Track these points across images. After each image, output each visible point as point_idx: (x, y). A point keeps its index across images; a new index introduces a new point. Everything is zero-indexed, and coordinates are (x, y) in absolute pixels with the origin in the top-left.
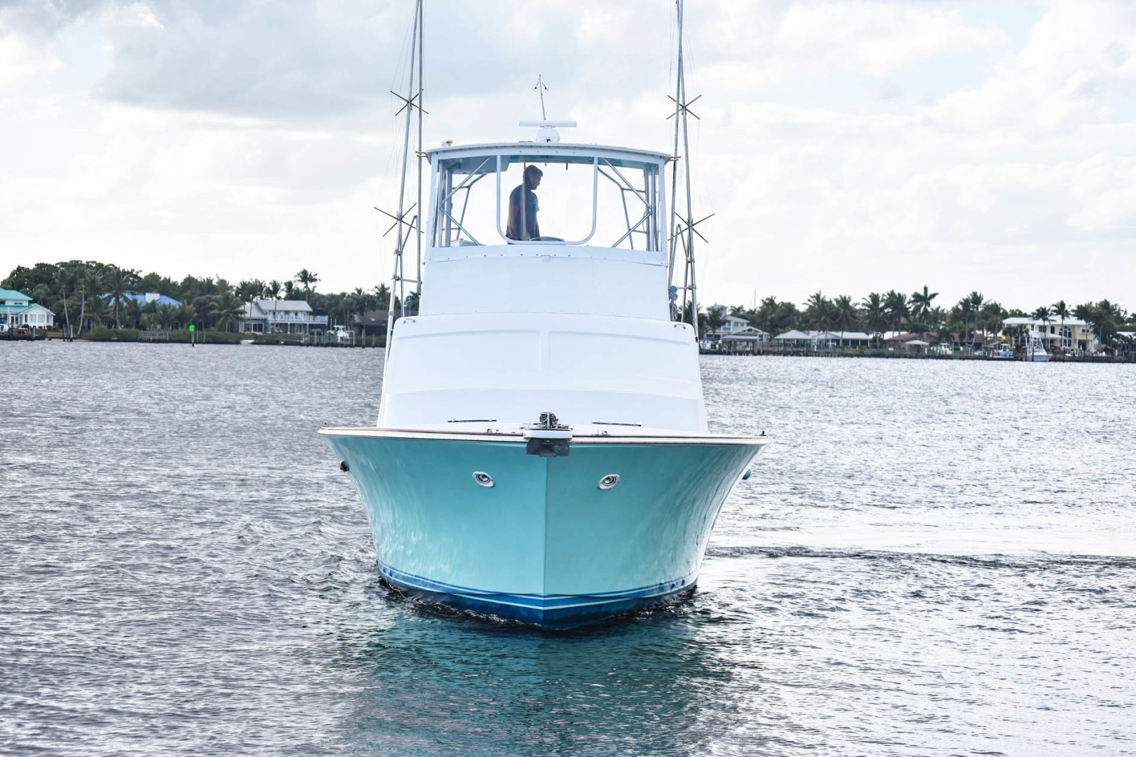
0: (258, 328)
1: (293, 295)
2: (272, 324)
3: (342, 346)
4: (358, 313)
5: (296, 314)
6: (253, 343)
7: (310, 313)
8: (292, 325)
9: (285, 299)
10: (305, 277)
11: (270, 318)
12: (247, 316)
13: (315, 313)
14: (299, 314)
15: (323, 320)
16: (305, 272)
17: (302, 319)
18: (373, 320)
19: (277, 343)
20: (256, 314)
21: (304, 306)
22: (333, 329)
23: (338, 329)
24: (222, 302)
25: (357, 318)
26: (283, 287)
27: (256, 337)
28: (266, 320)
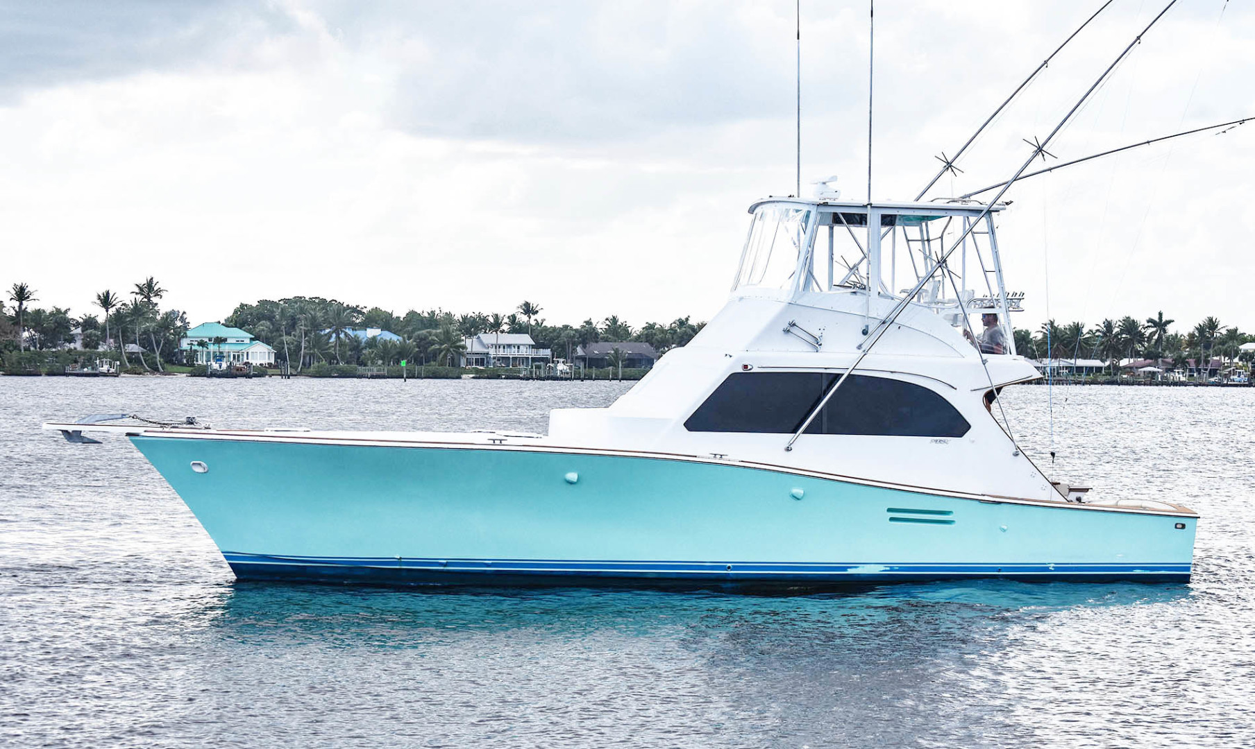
0: (480, 362)
1: (517, 328)
2: (494, 358)
3: (561, 379)
4: (581, 345)
5: (519, 348)
6: (473, 378)
7: (533, 347)
8: (515, 359)
9: (509, 333)
10: (528, 309)
11: (492, 352)
12: (469, 350)
13: (538, 346)
14: (521, 347)
15: (547, 353)
16: (527, 304)
17: (525, 352)
18: (596, 352)
19: (499, 377)
20: (477, 348)
21: (526, 339)
22: (553, 362)
23: (558, 362)
24: (442, 337)
25: (580, 351)
26: (506, 320)
27: (477, 371)
28: (488, 354)
